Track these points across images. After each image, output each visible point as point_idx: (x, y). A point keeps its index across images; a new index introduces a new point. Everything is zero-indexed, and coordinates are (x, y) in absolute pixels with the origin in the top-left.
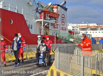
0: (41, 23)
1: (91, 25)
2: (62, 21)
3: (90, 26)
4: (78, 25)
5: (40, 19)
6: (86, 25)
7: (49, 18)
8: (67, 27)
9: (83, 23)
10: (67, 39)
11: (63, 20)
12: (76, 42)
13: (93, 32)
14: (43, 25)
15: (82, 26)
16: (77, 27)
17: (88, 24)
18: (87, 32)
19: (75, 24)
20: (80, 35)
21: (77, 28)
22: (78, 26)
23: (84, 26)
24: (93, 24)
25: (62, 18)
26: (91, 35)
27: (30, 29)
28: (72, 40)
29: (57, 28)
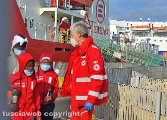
0: (53, 17)
1: (157, 24)
2: (98, 13)
3: (154, 26)
4: (130, 23)
5: (51, 7)
6: (147, 23)
7: (71, 7)
8: (108, 28)
9: (141, 19)
10: (108, 52)
11: (100, 11)
12: (126, 60)
13: (161, 41)
14: (58, 21)
15: (138, 27)
16: (128, 28)
17: (152, 23)
18: (148, 40)
19: (123, 22)
20: (134, 44)
21: (127, 31)
22: (129, 26)
23: (142, 27)
24: (162, 23)
25: (99, 8)
26: (158, 46)
27: (28, 28)
28: (118, 55)
29: (90, 28)
